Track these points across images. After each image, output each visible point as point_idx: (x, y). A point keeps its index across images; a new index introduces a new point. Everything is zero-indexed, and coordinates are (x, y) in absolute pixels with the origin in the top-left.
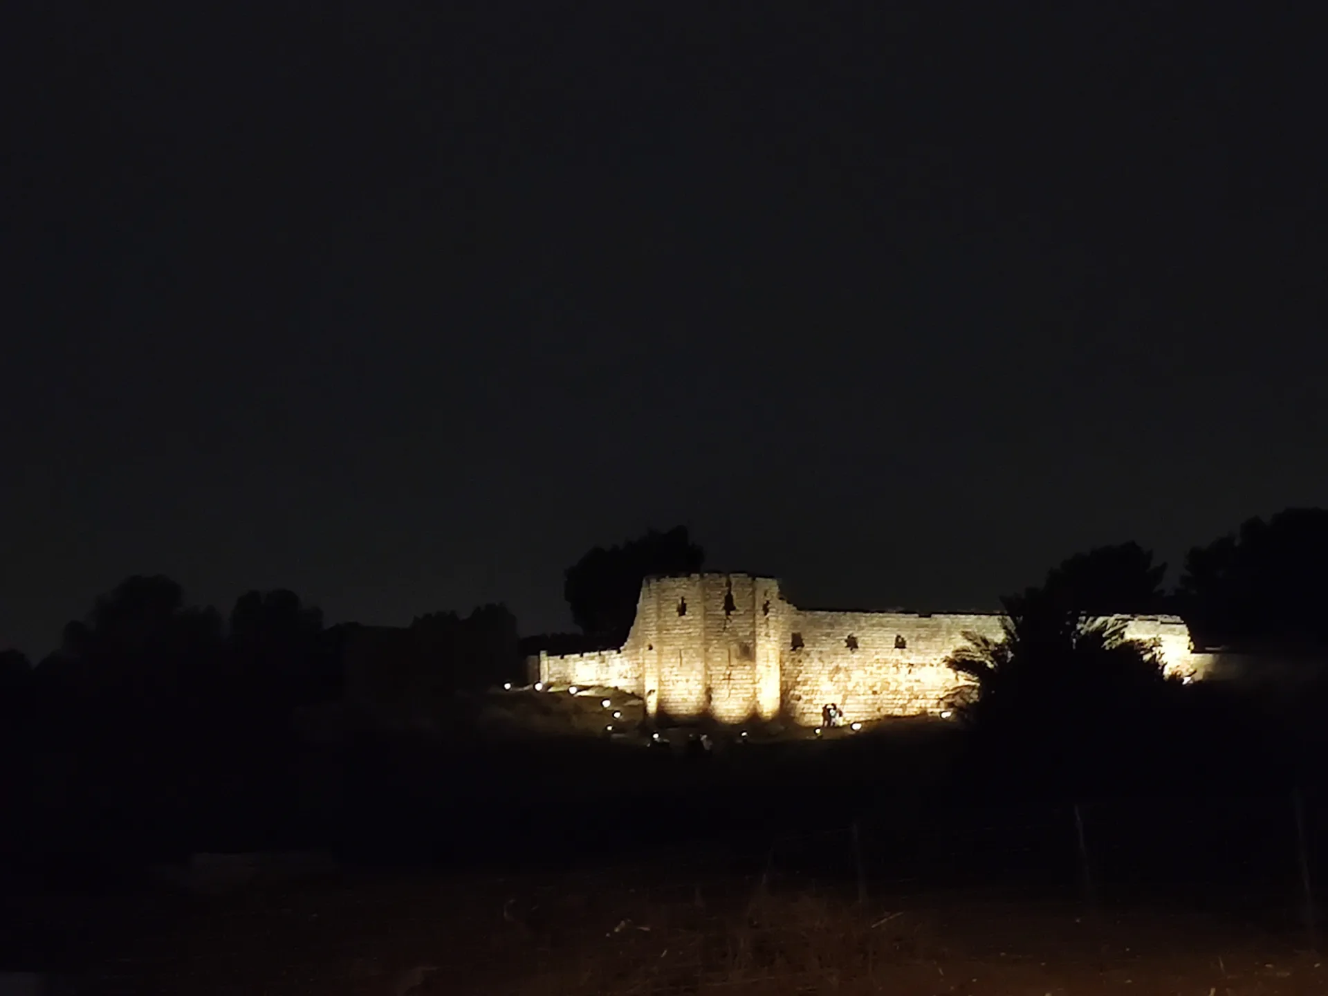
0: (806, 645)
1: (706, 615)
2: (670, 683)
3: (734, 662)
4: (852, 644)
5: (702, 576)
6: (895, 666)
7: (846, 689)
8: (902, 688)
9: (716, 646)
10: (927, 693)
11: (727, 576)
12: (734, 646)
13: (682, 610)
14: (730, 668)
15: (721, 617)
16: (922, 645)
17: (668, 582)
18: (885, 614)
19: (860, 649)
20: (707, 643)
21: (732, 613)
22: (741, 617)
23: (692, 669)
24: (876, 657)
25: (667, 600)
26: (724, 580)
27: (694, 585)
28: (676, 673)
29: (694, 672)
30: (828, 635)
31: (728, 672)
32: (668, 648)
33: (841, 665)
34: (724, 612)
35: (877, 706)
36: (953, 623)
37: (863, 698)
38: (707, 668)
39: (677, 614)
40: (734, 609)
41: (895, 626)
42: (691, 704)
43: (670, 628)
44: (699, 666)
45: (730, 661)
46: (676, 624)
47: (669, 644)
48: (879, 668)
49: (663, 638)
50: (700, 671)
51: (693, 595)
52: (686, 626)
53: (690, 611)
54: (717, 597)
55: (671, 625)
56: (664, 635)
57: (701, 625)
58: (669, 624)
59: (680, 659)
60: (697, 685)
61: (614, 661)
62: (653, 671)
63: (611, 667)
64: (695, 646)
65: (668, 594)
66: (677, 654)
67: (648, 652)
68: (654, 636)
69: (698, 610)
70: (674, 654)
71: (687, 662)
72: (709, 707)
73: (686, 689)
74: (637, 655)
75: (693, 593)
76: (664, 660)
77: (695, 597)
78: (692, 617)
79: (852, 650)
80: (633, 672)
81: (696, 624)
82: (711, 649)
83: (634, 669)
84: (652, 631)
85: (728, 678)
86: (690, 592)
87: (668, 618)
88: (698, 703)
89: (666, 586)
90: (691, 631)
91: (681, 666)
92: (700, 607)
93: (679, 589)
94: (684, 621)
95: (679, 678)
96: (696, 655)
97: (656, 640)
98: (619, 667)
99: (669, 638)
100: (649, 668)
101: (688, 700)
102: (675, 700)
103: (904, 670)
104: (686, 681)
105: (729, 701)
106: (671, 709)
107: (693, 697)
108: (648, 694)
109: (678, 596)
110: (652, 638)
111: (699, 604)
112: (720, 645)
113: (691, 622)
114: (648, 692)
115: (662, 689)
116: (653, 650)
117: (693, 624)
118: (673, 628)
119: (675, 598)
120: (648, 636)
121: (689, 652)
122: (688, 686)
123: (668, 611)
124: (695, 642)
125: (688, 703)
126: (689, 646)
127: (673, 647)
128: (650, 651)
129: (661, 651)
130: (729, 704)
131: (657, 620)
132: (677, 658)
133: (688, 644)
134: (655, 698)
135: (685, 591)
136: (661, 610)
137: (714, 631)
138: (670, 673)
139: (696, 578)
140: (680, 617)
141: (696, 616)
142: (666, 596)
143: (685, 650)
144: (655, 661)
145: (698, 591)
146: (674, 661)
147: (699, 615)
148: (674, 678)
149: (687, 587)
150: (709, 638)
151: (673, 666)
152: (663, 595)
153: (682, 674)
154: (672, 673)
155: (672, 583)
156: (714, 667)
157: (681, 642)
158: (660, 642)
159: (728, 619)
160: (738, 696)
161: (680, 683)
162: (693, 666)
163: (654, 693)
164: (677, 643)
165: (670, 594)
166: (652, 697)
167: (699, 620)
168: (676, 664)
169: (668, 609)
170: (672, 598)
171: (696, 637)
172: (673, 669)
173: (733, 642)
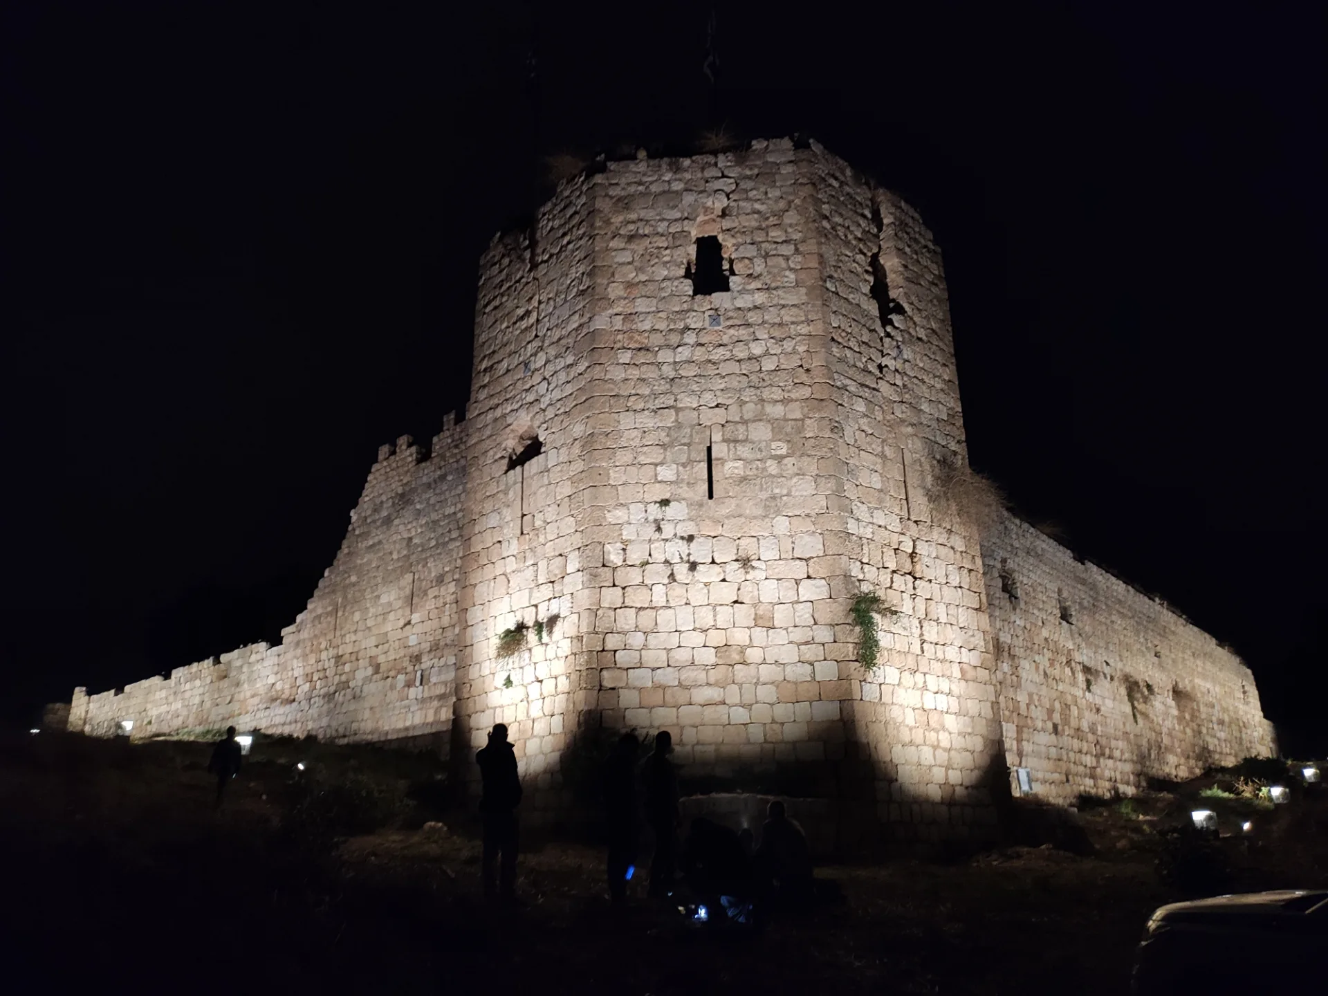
1: (827, 291)
2: (657, 574)
3: (922, 508)
4: (1008, 587)
5: (800, 145)
6: (1069, 664)
7: (1016, 709)
8: (1085, 726)
9: (863, 423)
10: (1113, 743)
11: (872, 184)
12: (915, 447)
13: (708, 275)
14: (914, 530)
15: (868, 323)
16: (1087, 623)
17: (634, 174)
18: (1039, 533)
19: (1022, 605)
21: (897, 321)
22: (921, 347)
23: (772, 506)
24: (1045, 633)
25: (631, 238)
26: (862, 194)
27: (767, 175)
28: (687, 529)
29: (781, 524)
31: (908, 547)
32: (647, 420)
33: (1002, 637)
34: (873, 308)
35: (1064, 767)
36: (1107, 587)
37: (1043, 738)
38: (841, 504)
39: (687, 287)
40: (900, 310)
41: (1054, 567)
43: (656, 340)
45: (907, 499)
46: (681, 325)
47: (641, 406)
48: (1052, 662)
49: (607, 386)
50: (808, 516)
51: (758, 212)
52: (732, 331)
53: (750, 275)
54: (849, 242)
55: (653, 330)
56: (618, 374)
57: (804, 329)
58: (647, 326)
59: (704, 465)
60: (797, 582)
61: (255, 668)
62: (542, 539)
63: (246, 686)
64: (777, 411)
65: (643, 214)
66: (688, 445)
67: (512, 472)
68: (557, 394)
69: (787, 273)
70: (671, 445)
71: (744, 479)
72: (866, 687)
73: (736, 602)
74: (338, 633)
75: (757, 206)
76: (616, 477)
77: (773, 220)
78: (760, 298)
79: (1011, 602)
80: (318, 682)
81: (780, 325)
82: (848, 432)
83: (321, 675)
84: (545, 384)
85: (908, 567)
86: (742, 204)
87: (641, 305)
88: (808, 668)
89: (632, 189)
90: (757, 349)
91: (711, 497)
92: (799, 258)
93: (689, 199)
94: (722, 312)
95: (699, 551)
96: (784, 451)
97: (575, 399)
98: (271, 680)
99: (644, 380)
100: (505, 544)
101: (754, 655)
102: (682, 656)
103: (1081, 677)
104: (736, 565)
105: (925, 674)
106: (657, 698)
107: (780, 637)
108: (493, 652)
109: (686, 222)
110: (544, 410)
111: (788, 250)
112: (874, 423)
113: (753, 317)
114: (495, 642)
115: (605, 604)
116: (541, 457)
117: (764, 322)
118: (662, 342)
119: (672, 230)
120: (509, 420)
121: (753, 436)
122: (747, 587)
123: (643, 278)
124: (777, 394)
125: (752, 668)
126: (750, 410)
127: (669, 418)
128: (527, 465)
129: (589, 444)
130: (925, 688)
131: (585, 319)
132: (689, 463)
133: (742, 403)
134: (551, 654)
135: (720, 203)
136: (613, 275)
137: (852, 362)
138: (650, 530)
139: (779, 151)
140: (699, 297)
141: (780, 292)
142: (633, 222)
143: (730, 427)
144: (567, 489)
145: (791, 198)
146: (673, 478)
147: (797, 285)
148: (676, 550)
149: (733, 187)
150: (839, 384)
151: (667, 496)
152: (617, 220)
153: (719, 530)
154: (659, 529)
155: (664, 178)
156: (864, 508)
157: (707, 396)
158: (589, 408)
159: (888, 335)
160: (949, 657)
161: (704, 573)
162: (774, 498)
163: (550, 632)
164: (688, 401)
165: (650, 214)
166: (526, 655)
167: (794, 310)
168: (684, 491)
169: (640, 270)
170: (660, 230)
171: (782, 374)
172: (670, 511)
173: (910, 429)
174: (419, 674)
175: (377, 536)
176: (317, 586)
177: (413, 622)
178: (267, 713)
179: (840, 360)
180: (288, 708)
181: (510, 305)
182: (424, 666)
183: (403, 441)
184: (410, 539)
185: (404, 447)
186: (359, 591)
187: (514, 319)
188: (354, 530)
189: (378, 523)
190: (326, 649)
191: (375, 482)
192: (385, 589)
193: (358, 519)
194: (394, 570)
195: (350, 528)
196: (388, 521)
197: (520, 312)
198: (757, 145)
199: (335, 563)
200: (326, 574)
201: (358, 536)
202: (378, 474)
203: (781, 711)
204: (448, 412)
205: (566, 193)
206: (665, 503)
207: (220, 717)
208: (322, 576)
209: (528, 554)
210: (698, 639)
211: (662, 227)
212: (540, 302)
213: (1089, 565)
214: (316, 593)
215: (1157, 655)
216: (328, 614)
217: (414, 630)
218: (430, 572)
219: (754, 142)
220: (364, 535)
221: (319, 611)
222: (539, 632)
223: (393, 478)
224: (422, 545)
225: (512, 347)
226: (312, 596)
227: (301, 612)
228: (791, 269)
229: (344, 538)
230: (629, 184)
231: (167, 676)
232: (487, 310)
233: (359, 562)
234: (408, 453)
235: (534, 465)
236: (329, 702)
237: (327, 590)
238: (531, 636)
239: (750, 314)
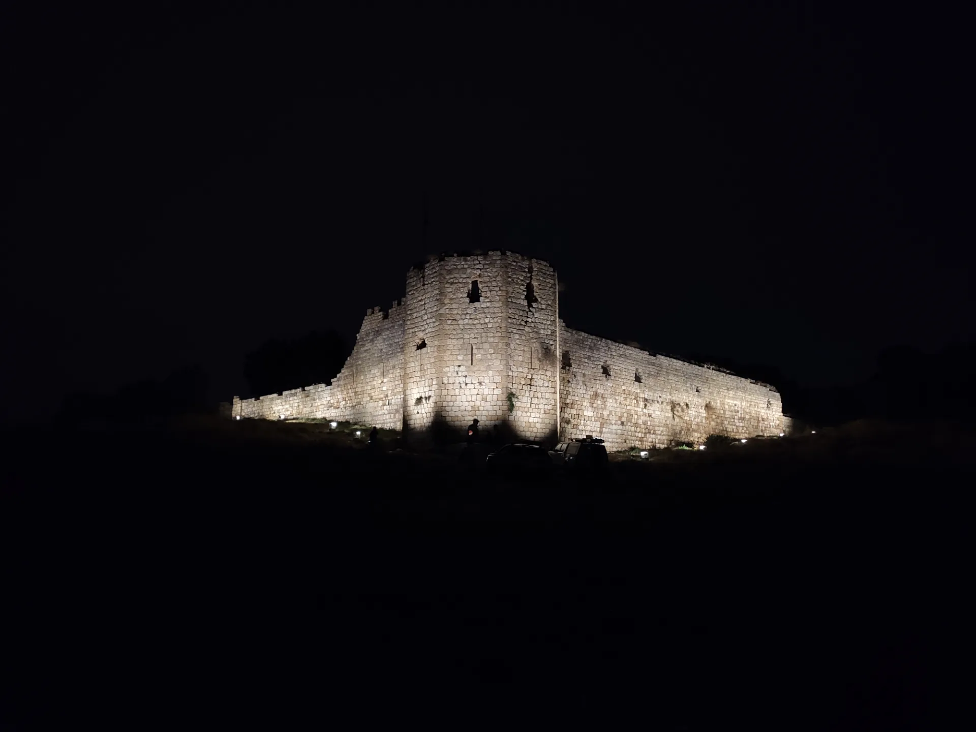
0: (573, 366)
1: (508, 301)
2: (457, 386)
3: (536, 364)
4: (606, 371)
5: (503, 253)
6: (636, 398)
7: (602, 417)
8: (640, 422)
9: (518, 342)
10: (657, 428)
11: (530, 259)
12: (536, 345)
13: (474, 296)
14: (532, 372)
15: (523, 309)
16: (651, 381)
17: (453, 262)
18: (629, 347)
19: (612, 378)
20: (508, 335)
21: (534, 305)
22: (543, 312)
23: (489, 368)
24: (624, 388)
25: (452, 284)
26: (526, 264)
27: (492, 264)
28: (464, 374)
29: (490, 373)
30: (589, 358)
31: (530, 377)
32: (455, 342)
33: (599, 391)
34: (525, 303)
35: (624, 437)
36: (669, 365)
37: (615, 427)
38: (508, 367)
39: (468, 300)
40: (536, 301)
41: (635, 360)
42: (484, 413)
43: (458, 317)
44: (498, 364)
45: (531, 363)
46: (465, 312)
47: (453, 337)
48: (625, 399)
49: (444, 331)
50: (498, 371)
51: (489, 276)
52: (480, 315)
53: (486, 297)
54: (518, 283)
55: (458, 314)
56: (447, 327)
57: (500, 315)
58: (455, 312)
59: (470, 355)
60: (494, 389)
61: (321, 394)
62: (426, 373)
63: (318, 400)
64: (491, 340)
65: (456, 275)
66: (466, 349)
67: (418, 351)
68: (430, 330)
69: (497, 297)
70: (462, 349)
71: (481, 360)
72: (510, 417)
73: (478, 394)
74: (355, 383)
75: (489, 274)
76: (446, 358)
77: (494, 279)
78: (488, 304)
79: (606, 377)
80: (348, 401)
81: (494, 313)
82: (512, 346)
83: (349, 398)
84: (427, 325)
85: (529, 383)
86: (485, 273)
87: (454, 306)
88: (495, 412)
89: (452, 267)
90: (487, 321)
91: (472, 364)
92: (500, 292)
93: (469, 271)
94: (477, 308)
95: (468, 380)
96: (492, 352)
97: (435, 333)
98: (329, 399)
99: (454, 329)
100: (416, 373)
101: (481, 408)
102: (463, 408)
103: (642, 404)
104: (478, 384)
105: (531, 413)
106: (456, 419)
107: (488, 404)
108: (413, 404)
109: (468, 279)
110: (427, 334)
111: (497, 289)
112: (521, 341)
113: (486, 310)
114: (414, 401)
115: (443, 394)
116: (426, 348)
117: (489, 312)
118: (460, 318)
119: (464, 281)
120: (417, 334)
121: (484, 347)
122: (480, 390)
123: (455, 297)
124: (492, 335)
125: (481, 412)
126: (484, 339)
127: (461, 341)
128: (422, 350)
129: (439, 348)
130: (530, 416)
131: (438, 309)
132: (466, 354)
133: (481, 337)
134: (429, 406)
135: (479, 272)
136: (446, 296)
137: (515, 323)
138: (455, 374)
139: (496, 255)
140: (471, 304)
141: (494, 303)
142: (452, 278)
143: (478, 344)
144: (433, 360)
145: (498, 272)
146: (462, 359)
147: (499, 301)
148: (462, 379)
149: (482, 267)
150: (510, 331)
151: (460, 364)
152: (448, 277)
153: (474, 374)
154: (457, 374)
155: (462, 263)
156: (515, 367)
157: (472, 335)
158: (439, 337)
159: (530, 311)
160: (540, 407)
161: (469, 386)
162: (489, 365)
163: (429, 400)
164: (466, 336)
165: (457, 276)
166: (422, 405)
167: (498, 309)
168: (464, 363)
169: (454, 294)
170: (460, 281)
171: (493, 328)
172: (461, 369)
173: (535, 340)
174: (387, 401)
175: (368, 346)
176: (344, 364)
177: (384, 382)
178: (328, 411)
179: (511, 323)
180: (337, 410)
181: (417, 295)
182: (389, 398)
183: (377, 308)
184: (382, 349)
185: (377, 311)
186: (362, 367)
187: (418, 301)
188: (359, 342)
189: (368, 341)
190: (351, 389)
191: (366, 324)
192: (373, 368)
193: (360, 338)
194: (376, 361)
195: (357, 341)
196: (372, 341)
197: (420, 298)
198: (490, 253)
199: (352, 355)
200: (348, 359)
201: (360, 345)
202: (367, 321)
203: (487, 423)
204: (395, 300)
205: (433, 263)
206: (459, 366)
207: (307, 412)
208: (347, 359)
209: (423, 377)
210: (467, 404)
211: (461, 280)
212: (426, 298)
213: (659, 356)
214: (345, 366)
215: (697, 391)
216: (351, 375)
217: (385, 385)
218: (390, 363)
219: (489, 252)
220: (364, 345)
221: (347, 374)
222: (426, 399)
223: (373, 323)
224: (386, 352)
225: (417, 310)
226: (343, 367)
227: (339, 373)
228: (497, 295)
229: (355, 345)
230: (451, 265)
231: (280, 394)
232: (410, 293)
233: (362, 356)
234: (379, 314)
235: (424, 350)
236: (353, 409)
237: (349, 366)
238: (424, 400)
239: (485, 309)
